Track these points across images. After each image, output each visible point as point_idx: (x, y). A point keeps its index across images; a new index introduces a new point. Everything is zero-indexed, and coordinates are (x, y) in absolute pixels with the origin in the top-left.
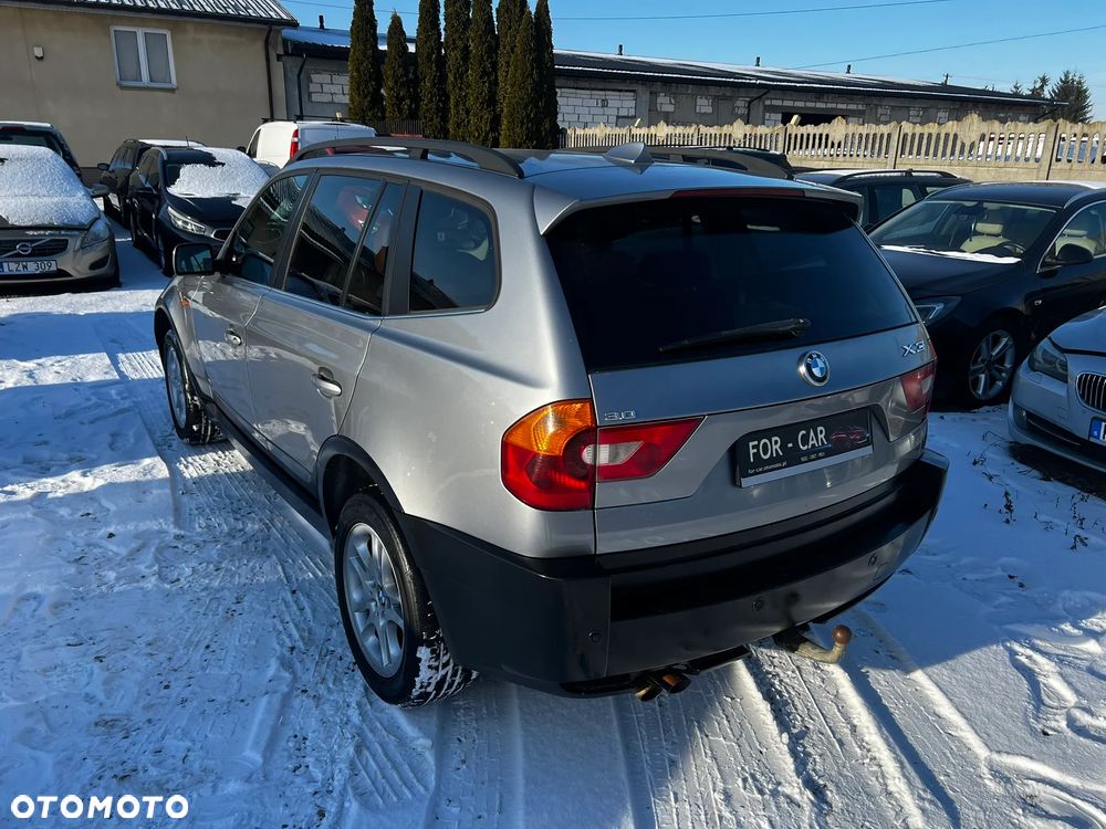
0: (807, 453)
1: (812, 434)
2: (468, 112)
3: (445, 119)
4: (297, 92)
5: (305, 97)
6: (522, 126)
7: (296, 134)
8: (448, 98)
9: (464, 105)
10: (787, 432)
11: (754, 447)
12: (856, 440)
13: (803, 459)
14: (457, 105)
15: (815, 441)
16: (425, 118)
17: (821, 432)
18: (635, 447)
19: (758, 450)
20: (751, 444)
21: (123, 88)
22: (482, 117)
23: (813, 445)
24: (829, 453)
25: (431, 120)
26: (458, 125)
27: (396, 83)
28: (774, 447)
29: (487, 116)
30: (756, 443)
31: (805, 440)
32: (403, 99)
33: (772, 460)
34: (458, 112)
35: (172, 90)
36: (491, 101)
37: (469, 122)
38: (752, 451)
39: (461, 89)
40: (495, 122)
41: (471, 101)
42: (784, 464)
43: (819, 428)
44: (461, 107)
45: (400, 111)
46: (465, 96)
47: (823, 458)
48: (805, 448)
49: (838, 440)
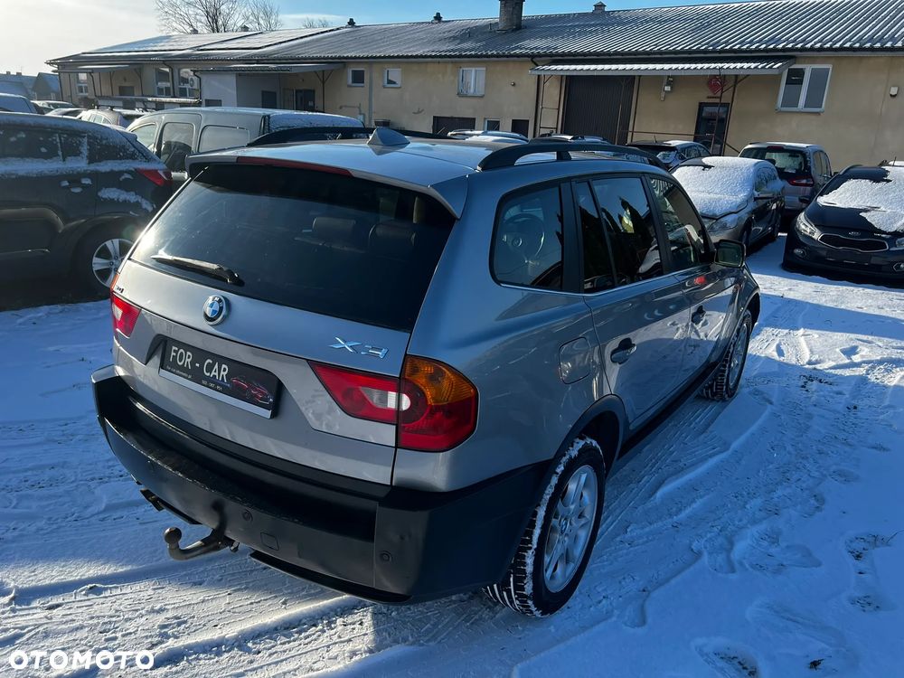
0: (209, 380)
1: (216, 366)
10: (199, 354)
11: (175, 351)
12: (258, 397)
13: (203, 382)
15: (217, 374)
17: (225, 370)
19: (177, 355)
20: (174, 348)
23: (214, 376)
24: (225, 391)
28: (187, 360)
30: (177, 349)
31: (210, 368)
33: (182, 368)
38: (173, 354)
42: (190, 377)
43: (224, 366)
47: (220, 391)
48: (208, 374)
49: (238, 385)
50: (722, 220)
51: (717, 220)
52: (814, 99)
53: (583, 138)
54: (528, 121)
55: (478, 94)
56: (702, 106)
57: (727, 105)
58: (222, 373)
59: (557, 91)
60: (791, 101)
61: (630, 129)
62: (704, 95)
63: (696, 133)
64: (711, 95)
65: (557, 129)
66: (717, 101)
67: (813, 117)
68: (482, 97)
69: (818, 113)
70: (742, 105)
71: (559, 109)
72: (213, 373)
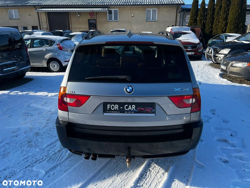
0: (128, 111)
1: (130, 106)
2: (219, 22)
3: (212, 24)
4: (182, 20)
5: (184, 21)
6: (233, 25)
7: (171, 30)
8: (214, 19)
9: (218, 20)
10: (121, 105)
11: (109, 106)
12: (148, 111)
13: (125, 112)
14: (216, 20)
15: (131, 108)
16: (207, 24)
18: (75, 100)
19: (110, 107)
20: (108, 105)
21: (147, 21)
22: (223, 23)
24: (135, 112)
25: (209, 25)
26: (216, 26)
27: (201, 16)
28: (116, 107)
29: (224, 23)
30: (110, 105)
31: (127, 107)
32: (202, 20)
33: (114, 110)
34: (216, 22)
35: (156, 21)
36: (226, 19)
37: (219, 25)
38: (108, 107)
39: (218, 16)
40: (226, 24)
41: (220, 19)
42: (119, 112)
43: (133, 106)
44: (217, 21)
45: (201, 23)
46: (219, 18)
47: (133, 113)
48: (127, 109)
49: (140, 110)
50: (119, 50)
51: (118, 50)
52: (116, 18)
53: (54, 30)
54: (37, 26)
55: (17, 18)
56: (89, 20)
57: (96, 20)
58: (133, 108)
59: (45, 17)
60: (111, 18)
61: (71, 27)
62: (89, 17)
63: (89, 28)
64: (91, 17)
65: (48, 28)
66: (93, 19)
67: (116, 22)
68: (19, 19)
69: (117, 21)
70: (99, 20)
71: (47, 22)
72: (129, 109)
